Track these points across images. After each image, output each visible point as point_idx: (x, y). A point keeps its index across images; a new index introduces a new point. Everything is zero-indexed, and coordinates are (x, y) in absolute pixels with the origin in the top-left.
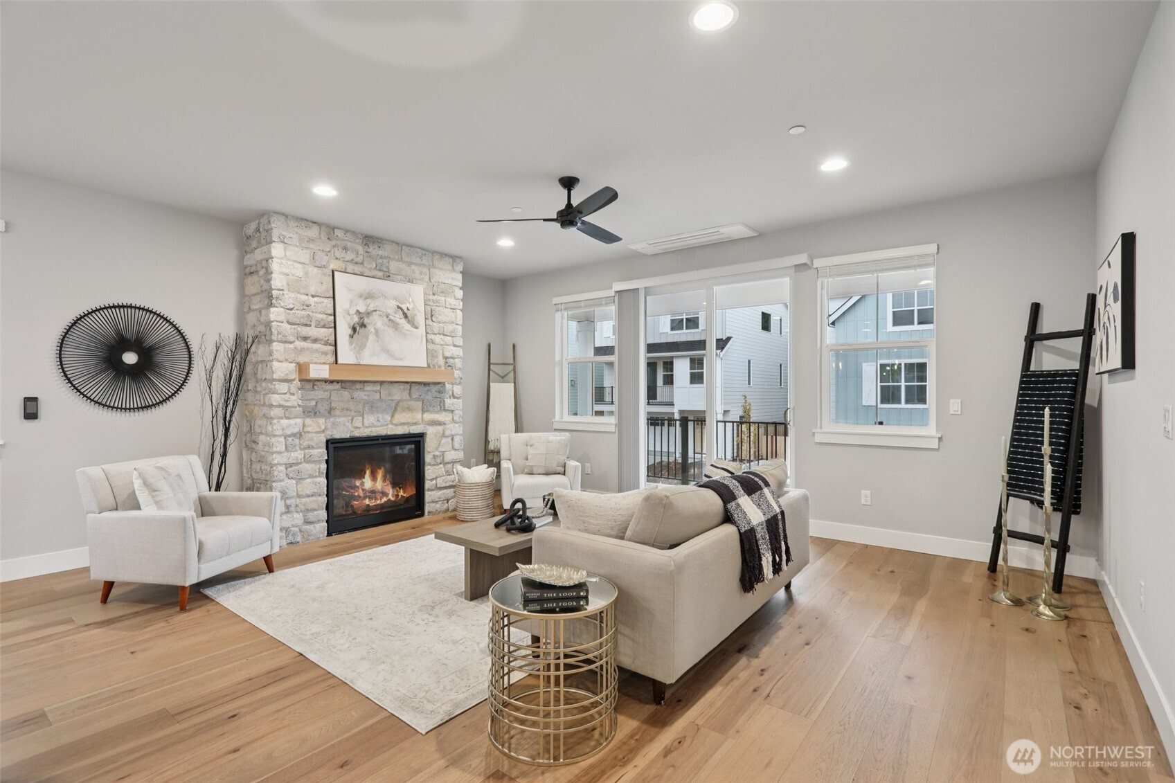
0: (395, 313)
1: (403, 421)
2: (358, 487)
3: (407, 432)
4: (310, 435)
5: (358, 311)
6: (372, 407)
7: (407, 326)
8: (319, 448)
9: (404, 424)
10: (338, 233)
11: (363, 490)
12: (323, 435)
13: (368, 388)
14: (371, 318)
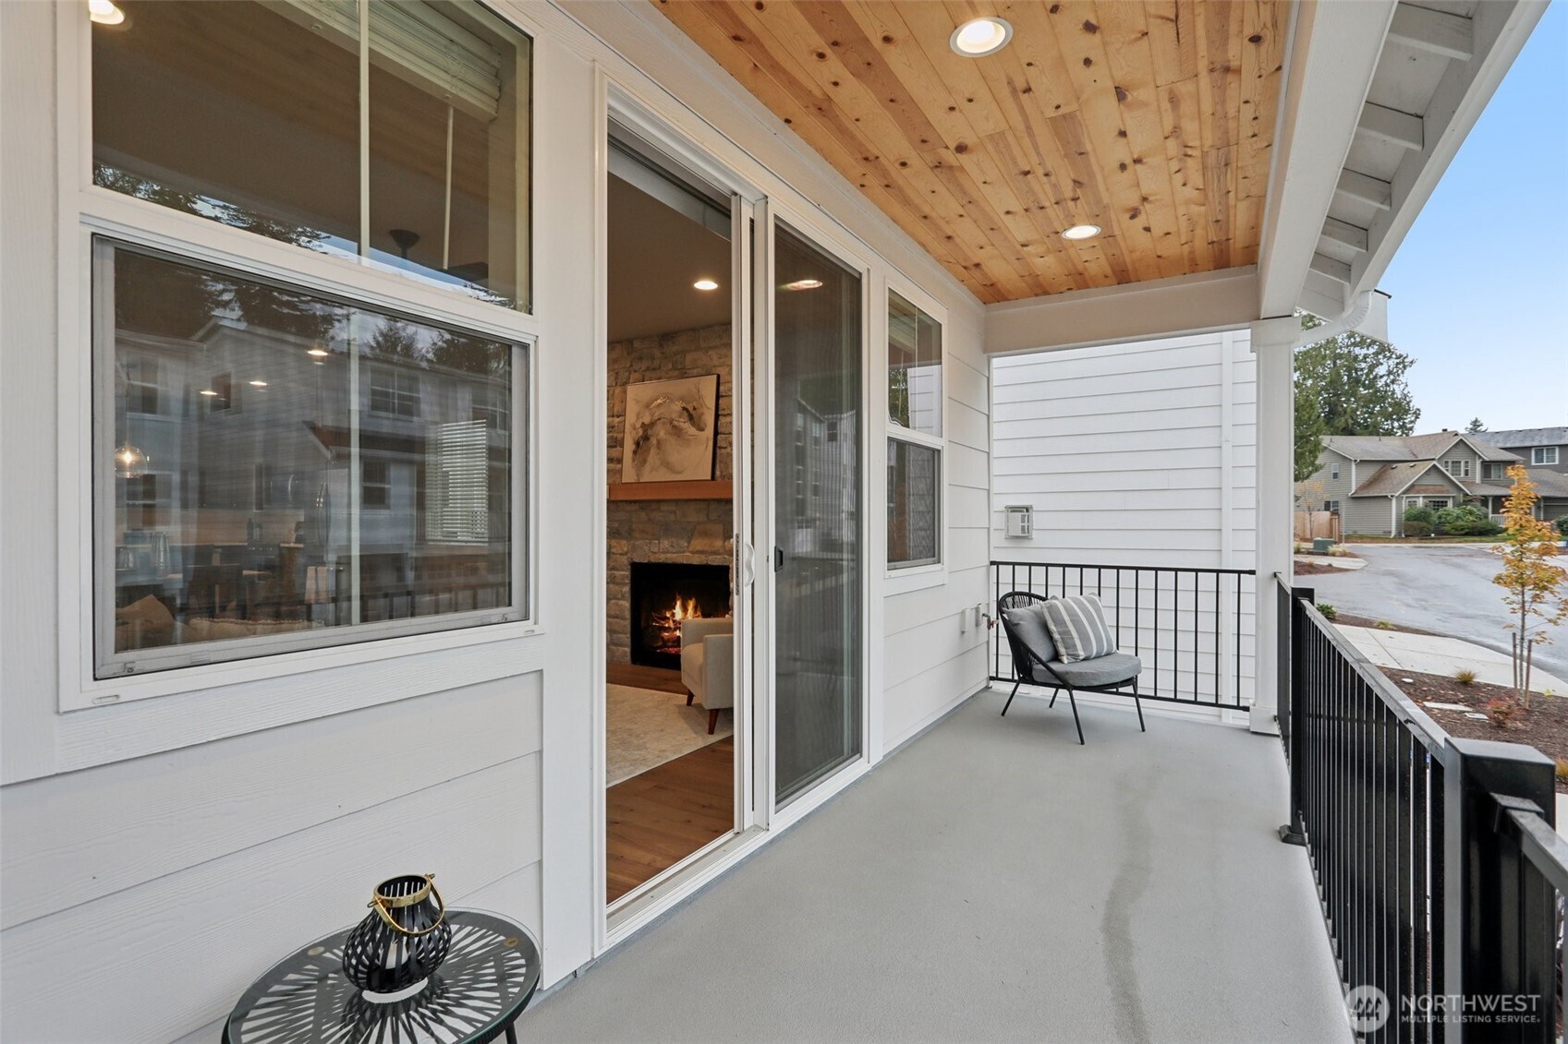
0: (680, 417)
1: (699, 548)
2: (668, 618)
3: (704, 563)
4: (615, 556)
5: (643, 423)
6: (667, 530)
7: (692, 430)
8: (623, 570)
9: (702, 552)
10: (637, 344)
11: (674, 621)
12: (626, 557)
13: (664, 507)
14: (654, 428)
